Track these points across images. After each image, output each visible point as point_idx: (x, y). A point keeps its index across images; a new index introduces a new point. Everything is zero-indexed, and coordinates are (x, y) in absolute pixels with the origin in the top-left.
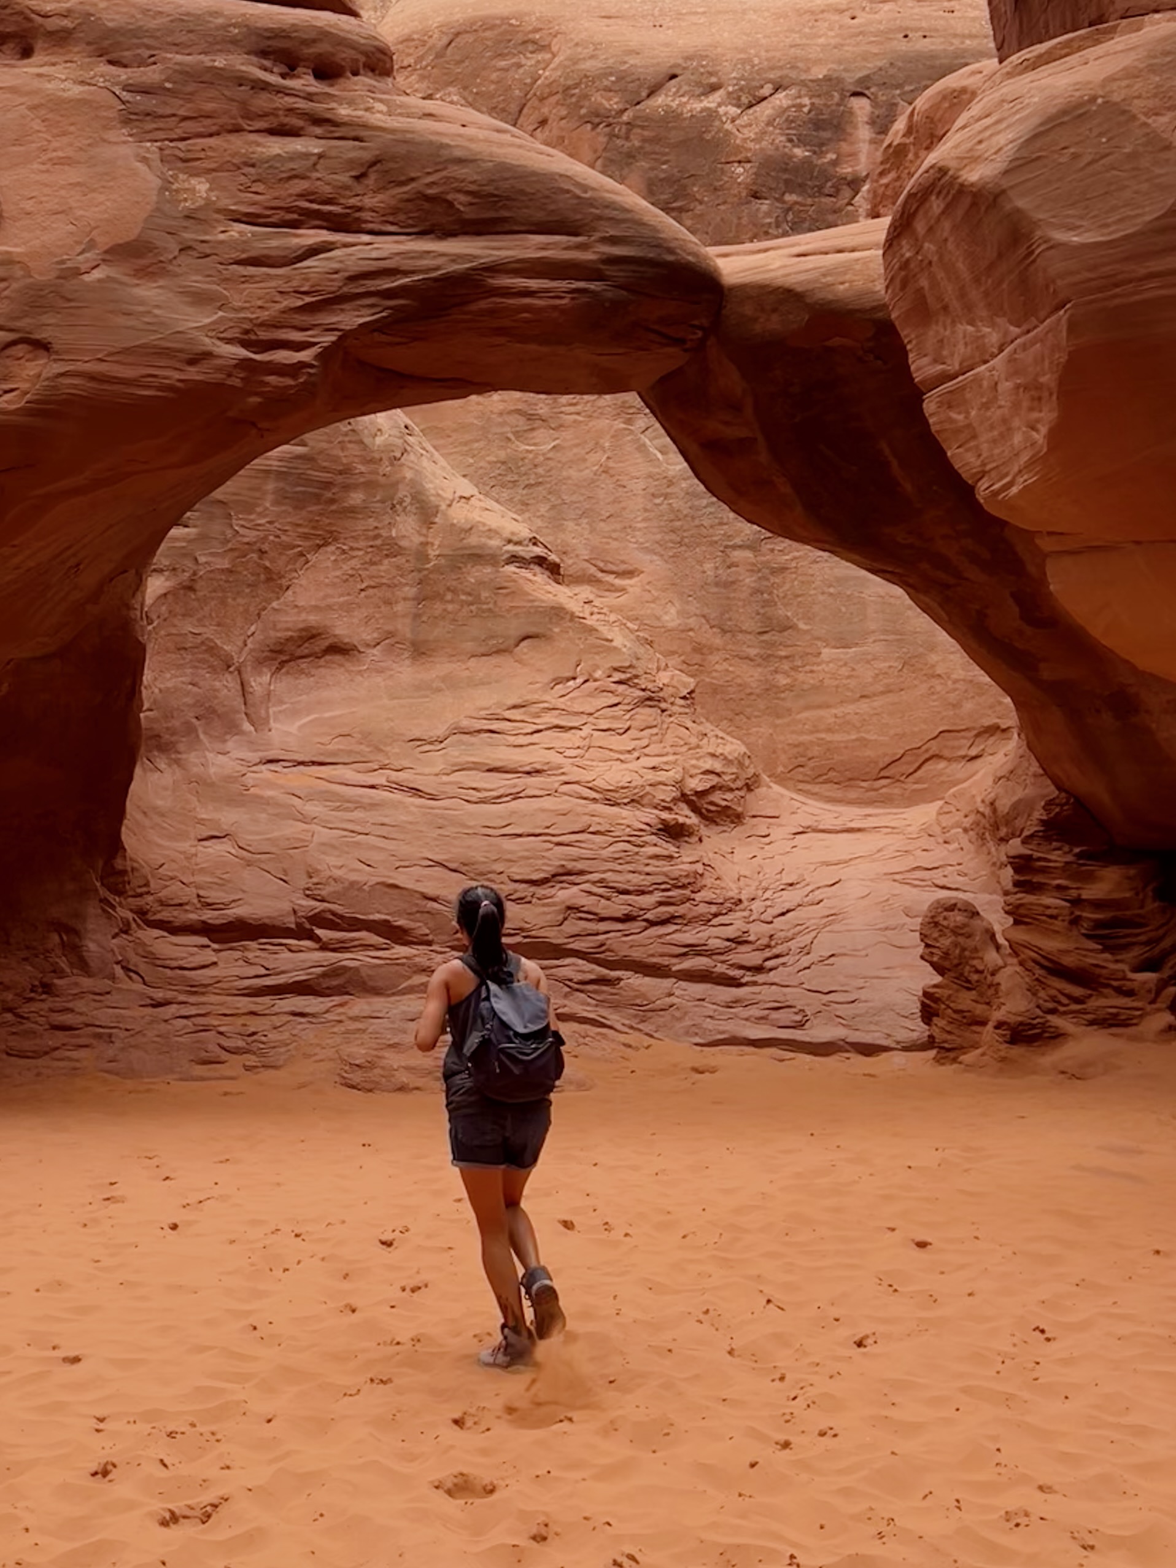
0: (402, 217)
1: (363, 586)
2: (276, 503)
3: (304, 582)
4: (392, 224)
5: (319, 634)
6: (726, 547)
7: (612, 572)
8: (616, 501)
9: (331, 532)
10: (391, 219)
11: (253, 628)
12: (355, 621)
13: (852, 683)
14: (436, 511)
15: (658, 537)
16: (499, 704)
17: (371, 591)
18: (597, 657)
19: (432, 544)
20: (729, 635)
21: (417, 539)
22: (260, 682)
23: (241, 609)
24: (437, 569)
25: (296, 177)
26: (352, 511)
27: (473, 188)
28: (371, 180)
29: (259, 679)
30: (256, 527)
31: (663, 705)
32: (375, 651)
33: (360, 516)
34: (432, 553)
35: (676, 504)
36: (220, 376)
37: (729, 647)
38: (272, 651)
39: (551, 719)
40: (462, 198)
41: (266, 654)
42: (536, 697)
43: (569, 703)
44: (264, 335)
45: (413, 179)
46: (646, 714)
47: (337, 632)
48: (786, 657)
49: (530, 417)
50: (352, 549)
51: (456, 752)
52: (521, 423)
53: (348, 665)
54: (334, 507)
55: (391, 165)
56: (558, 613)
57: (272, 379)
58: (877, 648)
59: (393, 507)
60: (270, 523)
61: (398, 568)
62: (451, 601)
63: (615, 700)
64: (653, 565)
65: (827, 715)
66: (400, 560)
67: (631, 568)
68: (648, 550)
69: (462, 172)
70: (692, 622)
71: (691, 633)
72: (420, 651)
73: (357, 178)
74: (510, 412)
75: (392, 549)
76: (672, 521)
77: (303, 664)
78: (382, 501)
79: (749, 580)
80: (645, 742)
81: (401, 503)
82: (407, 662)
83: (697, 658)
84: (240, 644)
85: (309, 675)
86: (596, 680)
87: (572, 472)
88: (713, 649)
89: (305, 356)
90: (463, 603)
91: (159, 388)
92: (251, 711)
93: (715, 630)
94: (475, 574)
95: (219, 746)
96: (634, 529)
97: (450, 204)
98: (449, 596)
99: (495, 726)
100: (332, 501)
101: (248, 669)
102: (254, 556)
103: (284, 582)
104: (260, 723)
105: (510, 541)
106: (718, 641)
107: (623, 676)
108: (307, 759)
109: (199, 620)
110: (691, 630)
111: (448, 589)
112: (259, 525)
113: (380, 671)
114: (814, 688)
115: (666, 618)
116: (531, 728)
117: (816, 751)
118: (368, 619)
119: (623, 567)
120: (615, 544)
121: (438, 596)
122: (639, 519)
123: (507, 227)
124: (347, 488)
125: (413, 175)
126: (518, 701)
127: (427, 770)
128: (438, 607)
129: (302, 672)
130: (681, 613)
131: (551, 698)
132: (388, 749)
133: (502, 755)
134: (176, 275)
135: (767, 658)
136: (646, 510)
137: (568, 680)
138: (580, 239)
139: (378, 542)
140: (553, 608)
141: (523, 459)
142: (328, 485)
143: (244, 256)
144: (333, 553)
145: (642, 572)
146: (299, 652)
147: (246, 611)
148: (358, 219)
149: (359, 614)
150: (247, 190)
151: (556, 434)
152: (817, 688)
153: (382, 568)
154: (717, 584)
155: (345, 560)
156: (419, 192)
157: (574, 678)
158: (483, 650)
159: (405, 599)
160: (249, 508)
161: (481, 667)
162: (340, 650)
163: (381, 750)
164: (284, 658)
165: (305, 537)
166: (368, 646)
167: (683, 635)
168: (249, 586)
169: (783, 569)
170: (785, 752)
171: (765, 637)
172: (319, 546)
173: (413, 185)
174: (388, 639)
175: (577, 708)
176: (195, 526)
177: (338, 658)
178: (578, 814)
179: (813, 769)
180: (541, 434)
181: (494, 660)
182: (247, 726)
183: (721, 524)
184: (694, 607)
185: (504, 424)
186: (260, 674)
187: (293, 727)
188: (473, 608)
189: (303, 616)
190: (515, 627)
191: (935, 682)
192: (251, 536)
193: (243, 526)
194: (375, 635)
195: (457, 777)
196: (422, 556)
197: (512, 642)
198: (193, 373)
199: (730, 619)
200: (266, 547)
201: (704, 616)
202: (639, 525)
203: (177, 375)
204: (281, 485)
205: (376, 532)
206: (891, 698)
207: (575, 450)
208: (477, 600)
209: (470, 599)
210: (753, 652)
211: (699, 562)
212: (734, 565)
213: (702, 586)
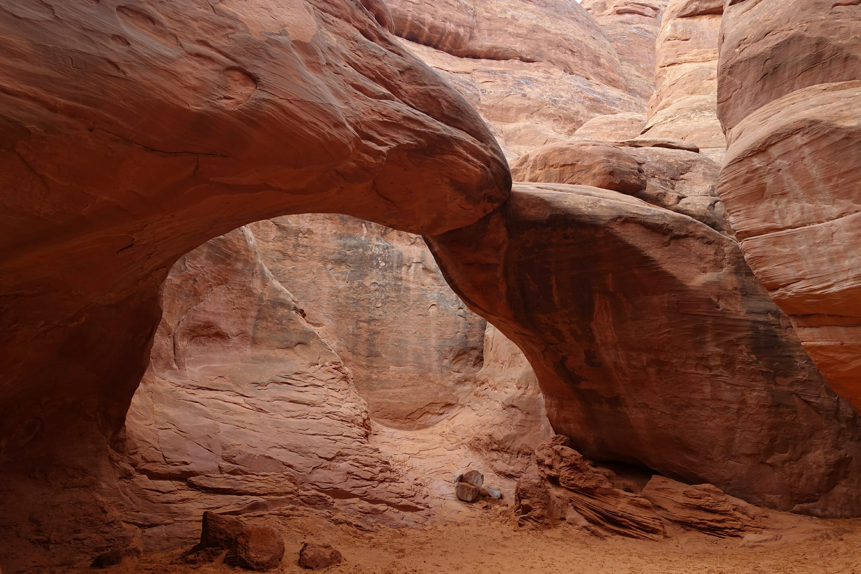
0: (417, 101)
1: (234, 307)
2: (206, 259)
3: (209, 299)
4: (413, 102)
5: (212, 326)
6: (358, 321)
8: (317, 295)
9: (225, 279)
10: (413, 99)
11: (183, 317)
12: (229, 323)
13: (401, 381)
14: (268, 281)
15: (332, 312)
16: (289, 372)
17: (237, 310)
18: (326, 356)
19: (265, 294)
20: (355, 355)
21: (260, 291)
22: (182, 344)
23: (180, 306)
24: (266, 306)
25: (377, 57)
26: (235, 271)
27: (449, 100)
28: (406, 76)
29: (182, 343)
30: (195, 268)
32: (235, 339)
33: (239, 275)
34: (265, 299)
35: (341, 300)
36: (346, 140)
37: (355, 360)
38: (190, 330)
39: (310, 381)
40: (445, 103)
41: (187, 331)
42: (304, 370)
43: (317, 375)
44: (366, 130)
45: (425, 84)
46: (343, 384)
47: (222, 326)
48: (376, 367)
49: (284, 254)
50: (233, 289)
51: (275, 391)
52: (280, 256)
53: (222, 343)
54: (229, 267)
55: (415, 73)
56: (313, 335)
57: (365, 156)
58: (411, 368)
59: (253, 274)
60: (202, 267)
61: (251, 302)
62: (270, 322)
63: (334, 376)
64: (329, 323)
65: (390, 392)
66: (252, 299)
67: (319, 323)
68: (328, 317)
69: (446, 90)
70: (342, 348)
71: (341, 353)
72: (255, 342)
73: (401, 72)
74: (276, 251)
75: (249, 292)
76: (338, 307)
77: (202, 339)
78: (249, 271)
79: (366, 335)
80: (345, 396)
81: (256, 272)
82: (249, 346)
84: (176, 323)
85: (204, 345)
86: (326, 366)
87: (300, 280)
88: (348, 360)
89: (383, 149)
90: (275, 323)
91: (319, 133)
92: (177, 358)
94: (281, 311)
95: (161, 374)
96: (322, 307)
97: (439, 103)
98: (270, 319)
99: (289, 381)
100: (229, 264)
101: (178, 338)
102: (191, 282)
103: (201, 298)
104: (181, 365)
105: (293, 301)
106: (350, 358)
107: (336, 366)
108: (204, 386)
110: (341, 351)
111: (270, 316)
112: (197, 267)
113: (237, 349)
114: (386, 380)
116: (305, 384)
117: (384, 406)
118: (234, 323)
119: (317, 322)
120: (314, 312)
121: (265, 318)
122: (325, 304)
123: (459, 126)
124: (237, 260)
125: (425, 82)
126: (297, 371)
127: (263, 399)
128: (265, 323)
129: (201, 342)
130: (338, 344)
131: (310, 372)
132: (242, 386)
133: (295, 395)
134: (325, 75)
135: (368, 367)
136: (328, 301)
137: (316, 365)
138: (483, 144)
139: (244, 288)
140: (310, 332)
141: (279, 270)
142: (229, 256)
143: (355, 83)
144: (224, 289)
146: (201, 333)
147: (182, 308)
148: (399, 92)
149: (231, 320)
150: (354, 51)
151: (294, 263)
152: (387, 381)
153: (244, 301)
154: (353, 335)
155: (229, 294)
156: (428, 92)
157: (318, 364)
158: (281, 346)
159: (251, 317)
160: (194, 257)
161: (281, 354)
162: (221, 336)
163: (239, 386)
164: (194, 334)
165: (215, 278)
166: (233, 335)
168: (186, 295)
169: (379, 333)
170: (372, 405)
171: (369, 358)
172: (219, 284)
173: (425, 87)
174: (242, 335)
175: (320, 378)
177: (219, 339)
178: (336, 426)
179: (382, 413)
180: (288, 262)
181: (286, 351)
182: (175, 366)
183: (357, 311)
184: (343, 342)
185: (272, 255)
186: (183, 340)
187: (197, 369)
188: (279, 326)
189: (207, 316)
190: (295, 338)
191: (430, 384)
192: (192, 271)
193: (189, 266)
194: (237, 331)
196: (261, 300)
197: (294, 344)
198: (335, 132)
199: (356, 349)
200: (197, 279)
201: (346, 347)
202: (325, 306)
203: (327, 129)
204: (210, 251)
205: (244, 284)
206: (414, 388)
207: (302, 271)
208: (281, 323)
209: (278, 322)
210: (364, 363)
211: (347, 325)
212: (360, 328)
213: (347, 335)
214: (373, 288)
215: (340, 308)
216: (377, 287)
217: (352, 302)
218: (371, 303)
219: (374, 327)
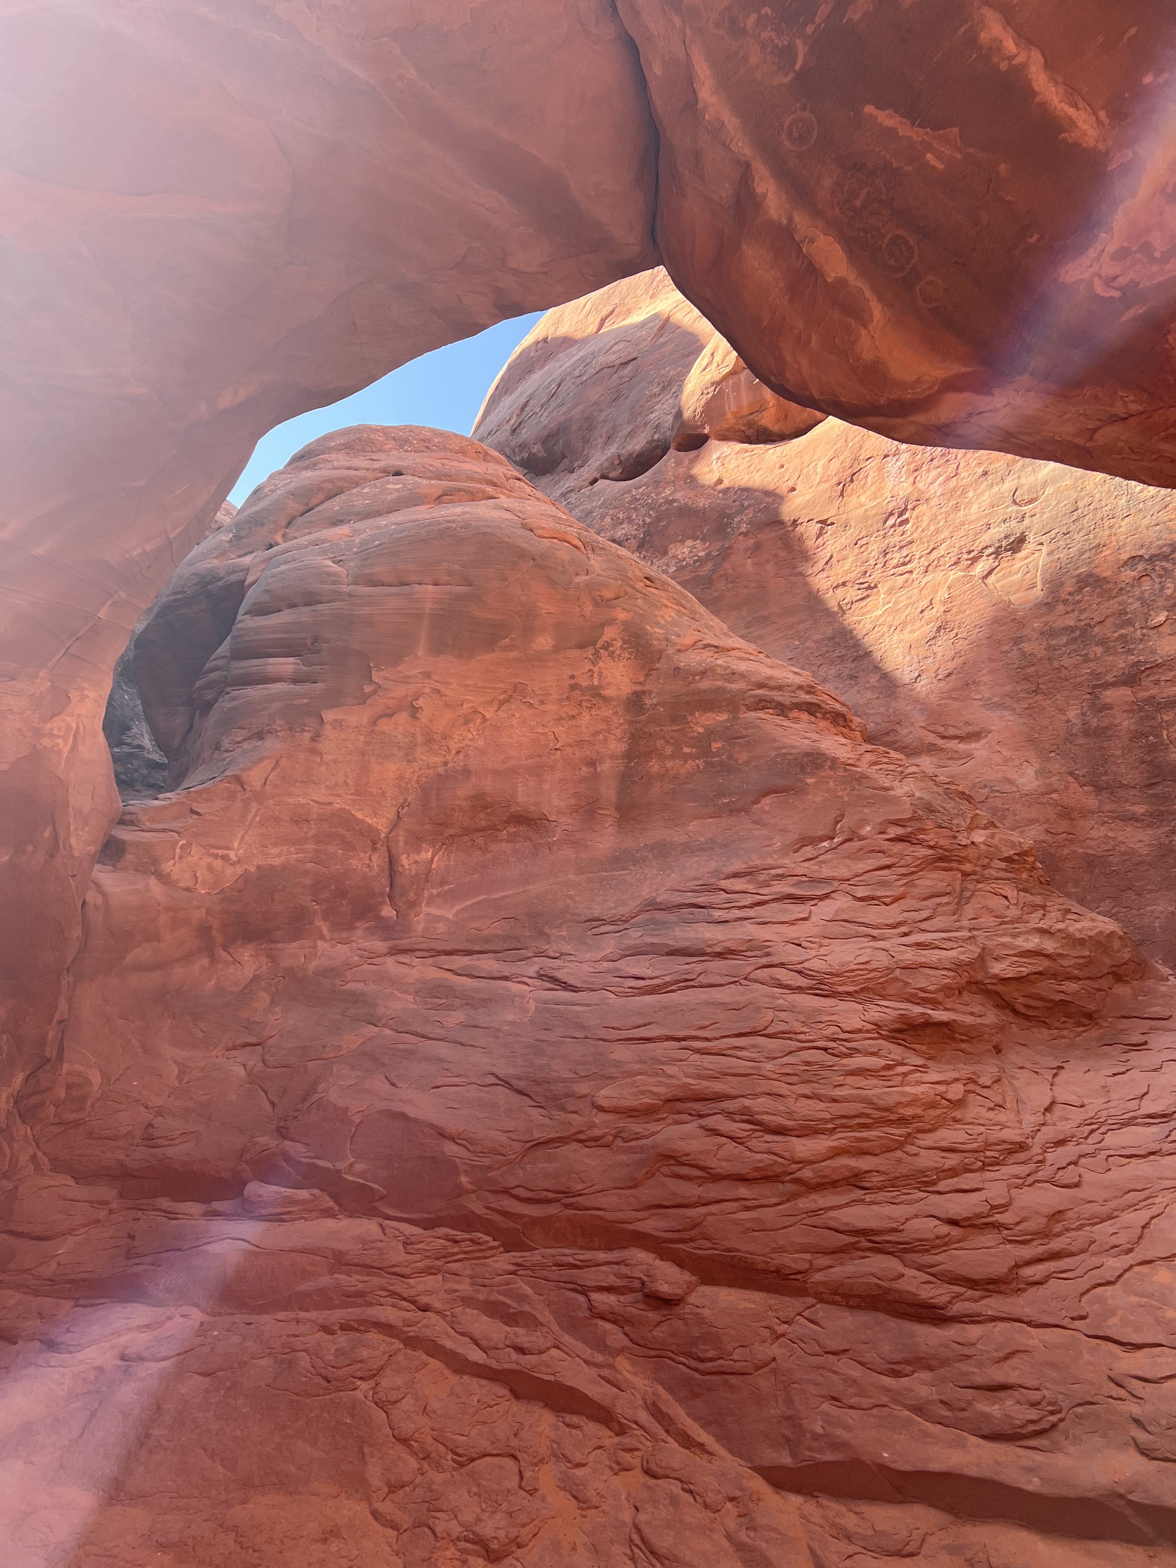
1: (561, 745)
2: (432, 651)
3: (481, 743)
5: (496, 803)
6: (1095, 687)
7: (955, 737)
9: (516, 685)
11: (409, 798)
12: (545, 786)
14: (659, 655)
15: (1008, 688)
16: (716, 872)
17: (570, 750)
18: (866, 810)
19: (650, 692)
20: (1105, 794)
22: (415, 859)
24: (655, 719)
29: (416, 856)
31: (967, 867)
32: (567, 820)
33: (550, 664)
34: (649, 702)
35: (1026, 647)
37: (1107, 808)
38: (435, 823)
39: (783, 888)
41: (428, 827)
43: (816, 868)
47: (522, 799)
50: (543, 702)
51: (639, 932)
53: (533, 837)
54: (516, 654)
56: (816, 759)
59: (597, 651)
60: (426, 674)
62: (672, 757)
63: (887, 861)
64: (1004, 722)
67: (976, 729)
68: (996, 706)
70: (1055, 781)
71: (1053, 796)
72: (628, 816)
75: (594, 699)
76: (1023, 668)
77: (479, 839)
78: (582, 646)
79: (1129, 723)
80: (925, 914)
81: (607, 646)
82: (611, 830)
83: (1064, 825)
84: (391, 816)
85: (485, 851)
86: (863, 838)
87: (905, 634)
88: (1085, 813)
92: (397, 893)
93: (1086, 788)
94: (707, 721)
95: (340, 934)
98: (669, 750)
99: (701, 900)
100: (512, 647)
101: (401, 847)
104: (406, 906)
105: (761, 686)
106: (1092, 802)
107: (900, 831)
109: (328, 788)
110: (1055, 791)
111: (669, 742)
112: (408, 677)
113: (571, 843)
115: (1021, 781)
116: (749, 900)
118: (563, 782)
119: (968, 729)
120: (955, 705)
121: (655, 752)
122: (985, 671)
124: (529, 631)
126: (745, 868)
127: (588, 956)
128: (654, 766)
129: (477, 847)
130: (1041, 773)
131: (791, 863)
132: (553, 932)
133: (696, 933)
135: (1160, 816)
136: (991, 660)
137: (822, 839)
139: (577, 693)
140: (807, 754)
141: (851, 631)
144: (520, 709)
145: (990, 732)
146: (471, 825)
147: (400, 777)
149: (552, 778)
151: (886, 598)
153: (583, 722)
154: (1086, 733)
155: (534, 716)
157: (830, 838)
158: (709, 809)
159: (614, 757)
160: (396, 658)
161: (708, 829)
162: (526, 821)
163: (544, 935)
164: (452, 832)
165: (480, 690)
166: (559, 813)
167: (1045, 799)
168: (401, 748)
171: (1158, 790)
172: (502, 702)
174: (588, 805)
175: (826, 872)
176: (325, 681)
177: (522, 830)
180: (871, 602)
181: (723, 820)
182: (388, 911)
183: (1086, 661)
184: (1057, 764)
186: (418, 850)
187: (450, 911)
188: (701, 762)
189: (477, 782)
190: (755, 781)
192: (399, 690)
193: (386, 679)
194: (570, 801)
195: (622, 964)
196: (635, 706)
197: (750, 798)
199: (1106, 773)
200: (420, 703)
201: (1071, 773)
202: (986, 679)
204: (440, 630)
205: (573, 682)
208: (706, 752)
209: (695, 751)
210: (1140, 809)
211: (1062, 711)
212: (1107, 707)
213: (1070, 737)
214: (1128, 575)
215: (1031, 670)
216: (1140, 567)
217: (1064, 640)
218: (1129, 623)
219: (1154, 691)
